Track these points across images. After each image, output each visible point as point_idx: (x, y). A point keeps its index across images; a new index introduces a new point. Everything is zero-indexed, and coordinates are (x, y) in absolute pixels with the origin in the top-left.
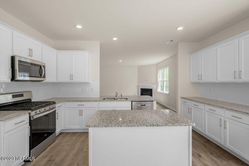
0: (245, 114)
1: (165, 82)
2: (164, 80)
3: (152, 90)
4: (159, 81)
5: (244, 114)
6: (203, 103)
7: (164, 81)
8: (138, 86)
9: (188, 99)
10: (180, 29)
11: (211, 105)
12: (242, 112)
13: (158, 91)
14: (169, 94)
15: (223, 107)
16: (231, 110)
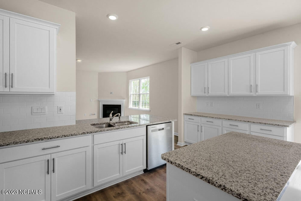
0: (276, 126)
1: (141, 96)
2: (140, 93)
3: (120, 106)
4: (131, 95)
5: (274, 126)
6: (220, 118)
7: (139, 95)
8: (99, 101)
9: (197, 115)
10: (205, 29)
11: (233, 120)
12: (272, 124)
13: (130, 107)
14: (150, 111)
15: (249, 121)
16: (260, 124)
